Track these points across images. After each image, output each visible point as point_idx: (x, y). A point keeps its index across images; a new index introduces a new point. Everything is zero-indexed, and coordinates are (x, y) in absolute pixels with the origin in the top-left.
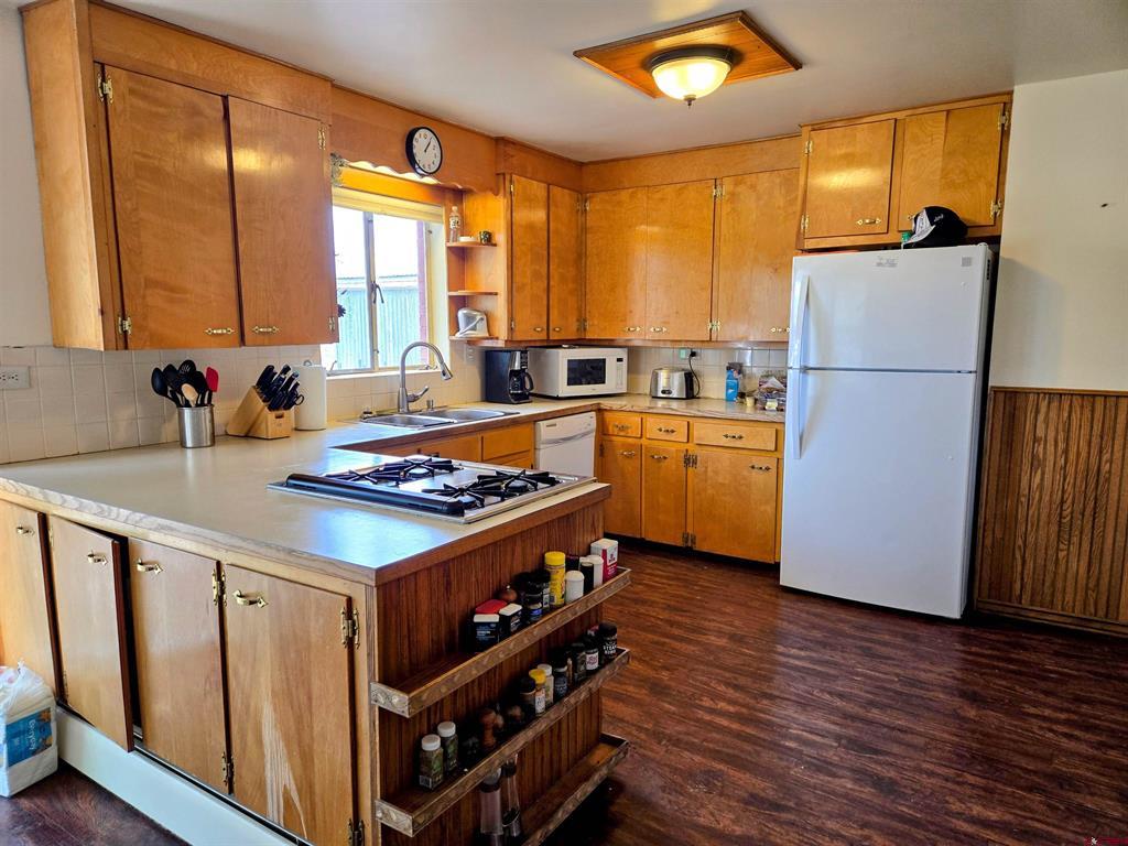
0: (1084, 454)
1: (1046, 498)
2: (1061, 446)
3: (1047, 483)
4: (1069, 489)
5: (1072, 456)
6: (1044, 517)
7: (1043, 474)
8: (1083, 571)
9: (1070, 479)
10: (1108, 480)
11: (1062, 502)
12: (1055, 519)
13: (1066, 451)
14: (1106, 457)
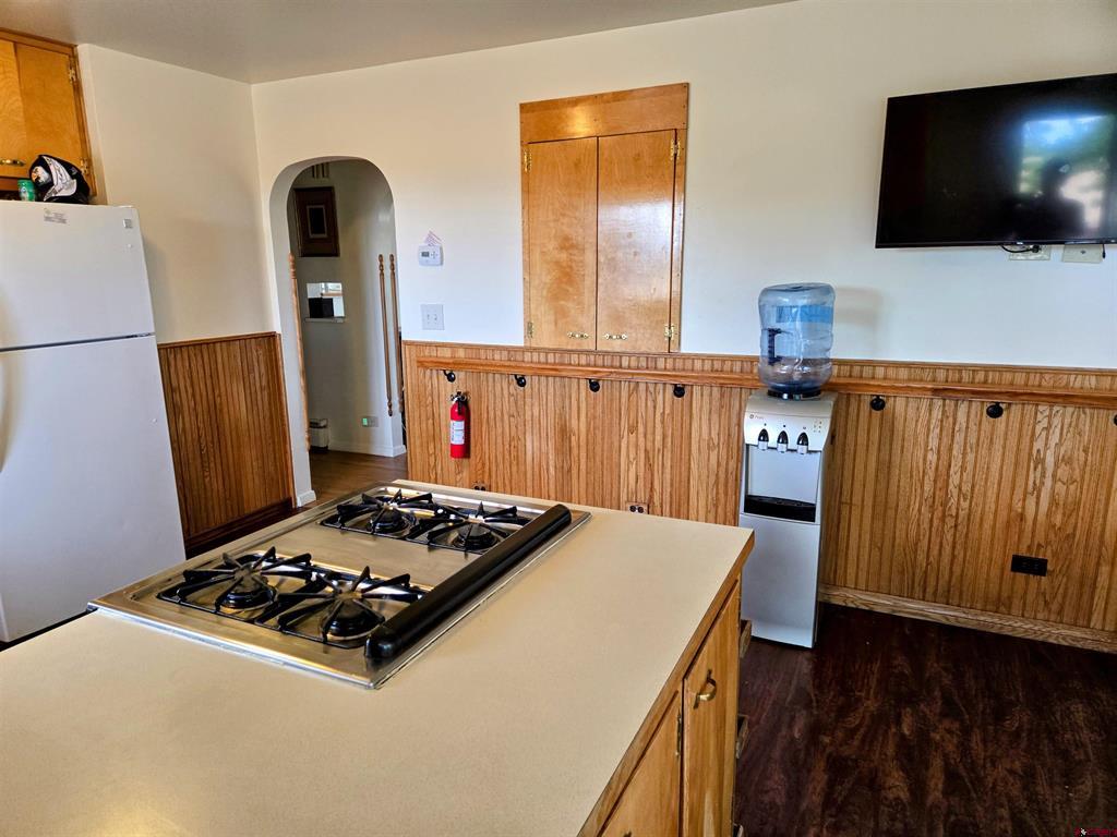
0: (204, 393)
1: (189, 439)
2: (190, 391)
3: (187, 425)
4: (201, 426)
5: (198, 398)
6: (190, 456)
7: (183, 418)
8: (221, 487)
9: (200, 417)
10: (221, 411)
11: (199, 437)
12: (198, 453)
13: (194, 395)
14: (217, 393)
